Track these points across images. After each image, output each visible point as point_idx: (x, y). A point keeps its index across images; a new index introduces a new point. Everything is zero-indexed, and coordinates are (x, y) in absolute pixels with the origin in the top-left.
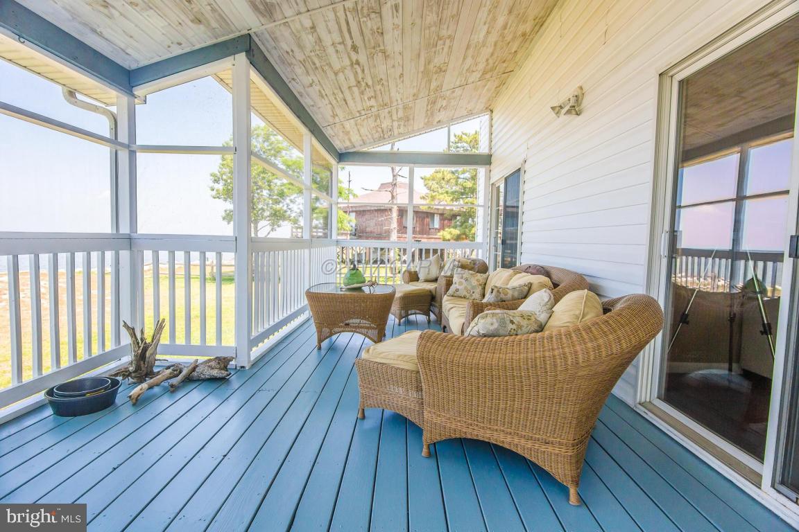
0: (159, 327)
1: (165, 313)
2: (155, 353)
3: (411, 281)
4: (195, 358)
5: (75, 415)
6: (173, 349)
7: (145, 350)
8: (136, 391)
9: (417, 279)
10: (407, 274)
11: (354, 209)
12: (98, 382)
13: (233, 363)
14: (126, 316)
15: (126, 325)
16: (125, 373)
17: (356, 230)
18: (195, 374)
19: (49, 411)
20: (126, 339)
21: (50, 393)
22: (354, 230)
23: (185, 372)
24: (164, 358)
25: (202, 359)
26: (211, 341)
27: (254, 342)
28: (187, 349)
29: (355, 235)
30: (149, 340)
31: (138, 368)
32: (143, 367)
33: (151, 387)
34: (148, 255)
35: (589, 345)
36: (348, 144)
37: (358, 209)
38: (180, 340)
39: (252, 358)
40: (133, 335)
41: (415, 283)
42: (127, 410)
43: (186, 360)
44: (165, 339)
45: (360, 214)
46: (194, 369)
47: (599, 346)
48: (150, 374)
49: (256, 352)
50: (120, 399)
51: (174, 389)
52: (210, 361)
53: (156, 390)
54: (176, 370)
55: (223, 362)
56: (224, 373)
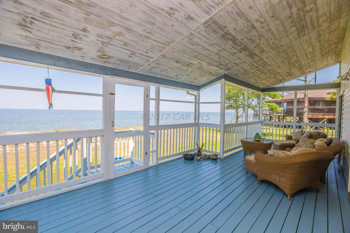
0: (203, 145)
1: (204, 142)
2: (202, 151)
3: (289, 139)
4: (210, 154)
5: (187, 160)
6: (206, 151)
7: (200, 149)
8: (198, 158)
9: (291, 139)
10: (287, 137)
11: (286, 101)
12: (191, 155)
13: (219, 156)
14: (196, 142)
15: (196, 144)
16: (196, 154)
17: (287, 111)
18: (210, 157)
19: (183, 159)
20: (196, 147)
21: (184, 155)
22: (286, 111)
23: (208, 156)
24: (203, 153)
25: (211, 154)
26: (214, 150)
27: (224, 152)
28: (208, 151)
29: (286, 113)
30: (201, 148)
31: (198, 154)
32: (199, 153)
33: (200, 158)
34: (201, 127)
35: (289, 160)
36: (265, 86)
37: (288, 101)
38: (207, 149)
39: (224, 156)
40: (198, 146)
41: (289, 140)
42: (196, 161)
43: (208, 154)
44: (204, 148)
45: (289, 103)
46: (210, 156)
47: (291, 160)
48: (200, 155)
49: (225, 155)
50: (195, 159)
51: (205, 159)
52: (213, 155)
53: (201, 159)
54: (206, 155)
55: (216, 155)
56: (216, 158)
